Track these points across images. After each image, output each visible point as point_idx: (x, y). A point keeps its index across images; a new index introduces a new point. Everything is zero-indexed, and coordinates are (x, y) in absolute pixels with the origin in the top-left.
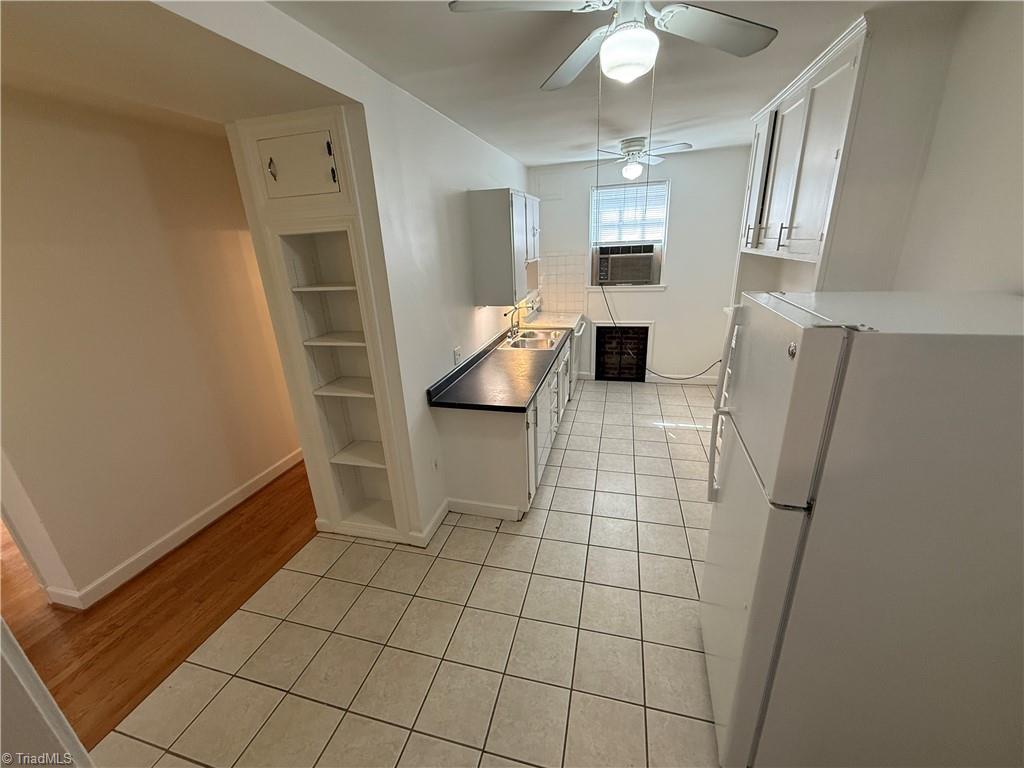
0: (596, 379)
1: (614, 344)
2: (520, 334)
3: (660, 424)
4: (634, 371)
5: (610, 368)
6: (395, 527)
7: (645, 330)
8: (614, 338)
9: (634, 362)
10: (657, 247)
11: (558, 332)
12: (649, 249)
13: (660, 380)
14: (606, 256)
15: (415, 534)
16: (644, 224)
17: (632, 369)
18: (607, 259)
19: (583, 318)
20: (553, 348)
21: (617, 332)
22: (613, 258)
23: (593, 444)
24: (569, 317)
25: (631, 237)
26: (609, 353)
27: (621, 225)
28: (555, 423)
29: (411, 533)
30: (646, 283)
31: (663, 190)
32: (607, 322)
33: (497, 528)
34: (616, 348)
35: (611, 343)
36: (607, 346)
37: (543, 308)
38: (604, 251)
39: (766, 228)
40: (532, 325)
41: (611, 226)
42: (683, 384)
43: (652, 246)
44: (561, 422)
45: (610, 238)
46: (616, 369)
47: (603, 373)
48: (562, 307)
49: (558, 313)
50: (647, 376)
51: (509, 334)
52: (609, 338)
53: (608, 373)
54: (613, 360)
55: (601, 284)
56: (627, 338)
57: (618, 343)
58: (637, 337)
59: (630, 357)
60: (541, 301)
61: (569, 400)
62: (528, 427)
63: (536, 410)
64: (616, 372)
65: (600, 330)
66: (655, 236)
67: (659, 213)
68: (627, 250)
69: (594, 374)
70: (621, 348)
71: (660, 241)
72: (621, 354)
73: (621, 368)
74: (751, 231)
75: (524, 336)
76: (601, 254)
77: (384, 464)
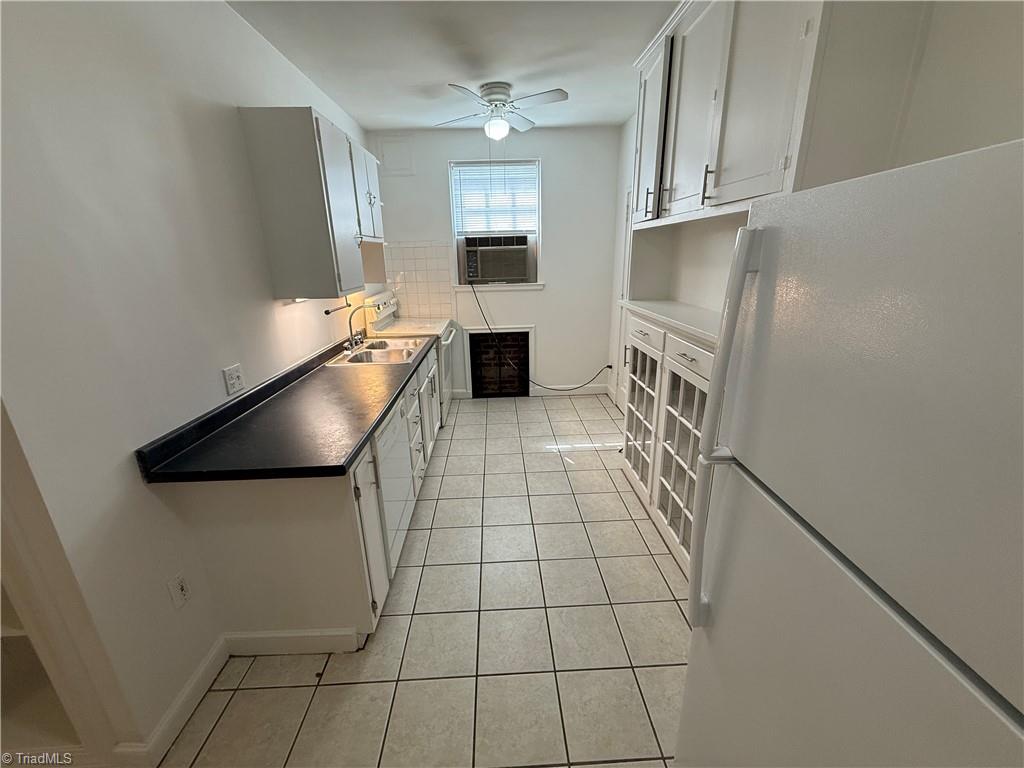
0: (474, 397)
1: (491, 355)
2: (365, 345)
3: (553, 447)
4: (517, 384)
5: (490, 383)
6: (80, 743)
7: (524, 336)
8: (491, 347)
9: (516, 373)
10: (531, 238)
11: (418, 341)
12: (522, 240)
13: (545, 392)
14: (475, 248)
15: (123, 749)
16: (514, 211)
17: (513, 382)
18: (476, 252)
19: (451, 324)
20: (410, 361)
21: (493, 340)
22: (482, 251)
23: (474, 485)
24: (435, 323)
25: (501, 226)
26: (486, 365)
27: (488, 212)
28: (420, 463)
29: (119, 749)
30: (522, 281)
31: (532, 172)
32: (481, 328)
33: (319, 675)
34: (494, 359)
35: (488, 353)
36: (484, 356)
37: (402, 312)
38: (470, 242)
39: (671, 189)
40: (385, 332)
41: (477, 212)
42: (569, 395)
43: (526, 238)
44: (429, 461)
45: (477, 227)
46: (495, 383)
47: (482, 388)
48: (425, 311)
49: (421, 318)
50: (531, 389)
51: (346, 344)
52: (485, 347)
53: (486, 389)
54: (491, 373)
55: (471, 283)
56: (505, 346)
57: (496, 353)
58: (516, 345)
59: (510, 368)
60: (398, 304)
61: (441, 427)
62: (358, 496)
63: (374, 461)
64: (496, 388)
65: (473, 337)
66: (528, 224)
67: (530, 197)
68: (496, 241)
69: (470, 391)
70: (500, 358)
71: (533, 232)
72: (501, 365)
73: (501, 382)
74: (651, 197)
75: (372, 347)
76: (468, 246)
77: (21, 628)
